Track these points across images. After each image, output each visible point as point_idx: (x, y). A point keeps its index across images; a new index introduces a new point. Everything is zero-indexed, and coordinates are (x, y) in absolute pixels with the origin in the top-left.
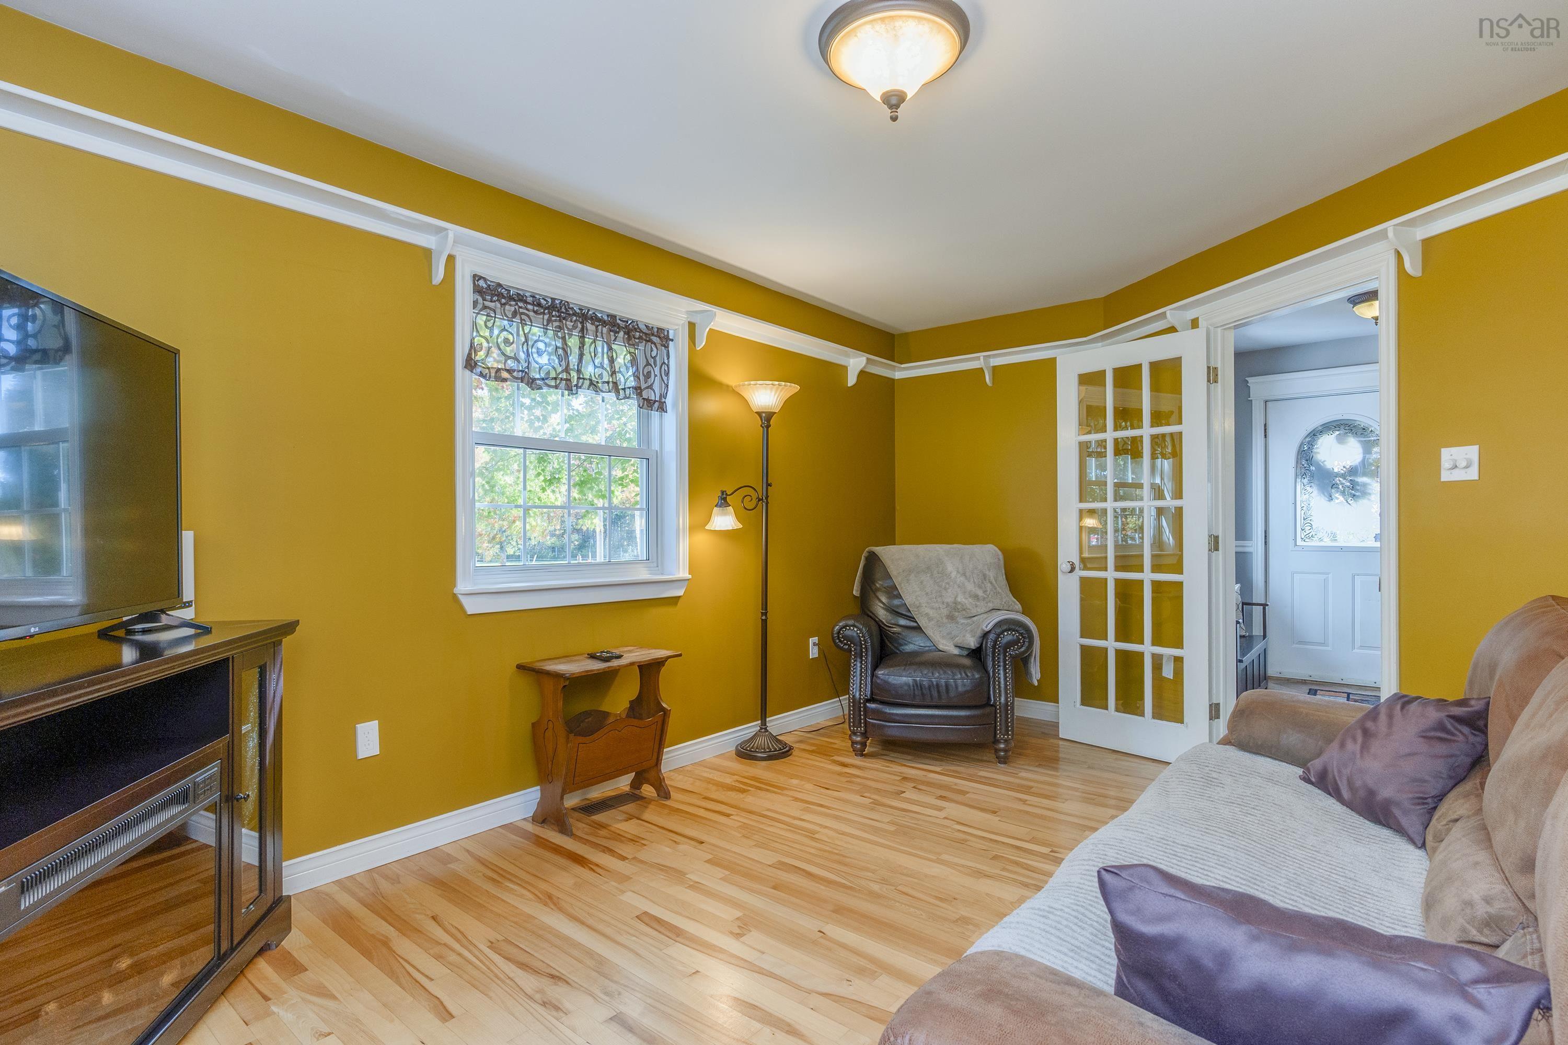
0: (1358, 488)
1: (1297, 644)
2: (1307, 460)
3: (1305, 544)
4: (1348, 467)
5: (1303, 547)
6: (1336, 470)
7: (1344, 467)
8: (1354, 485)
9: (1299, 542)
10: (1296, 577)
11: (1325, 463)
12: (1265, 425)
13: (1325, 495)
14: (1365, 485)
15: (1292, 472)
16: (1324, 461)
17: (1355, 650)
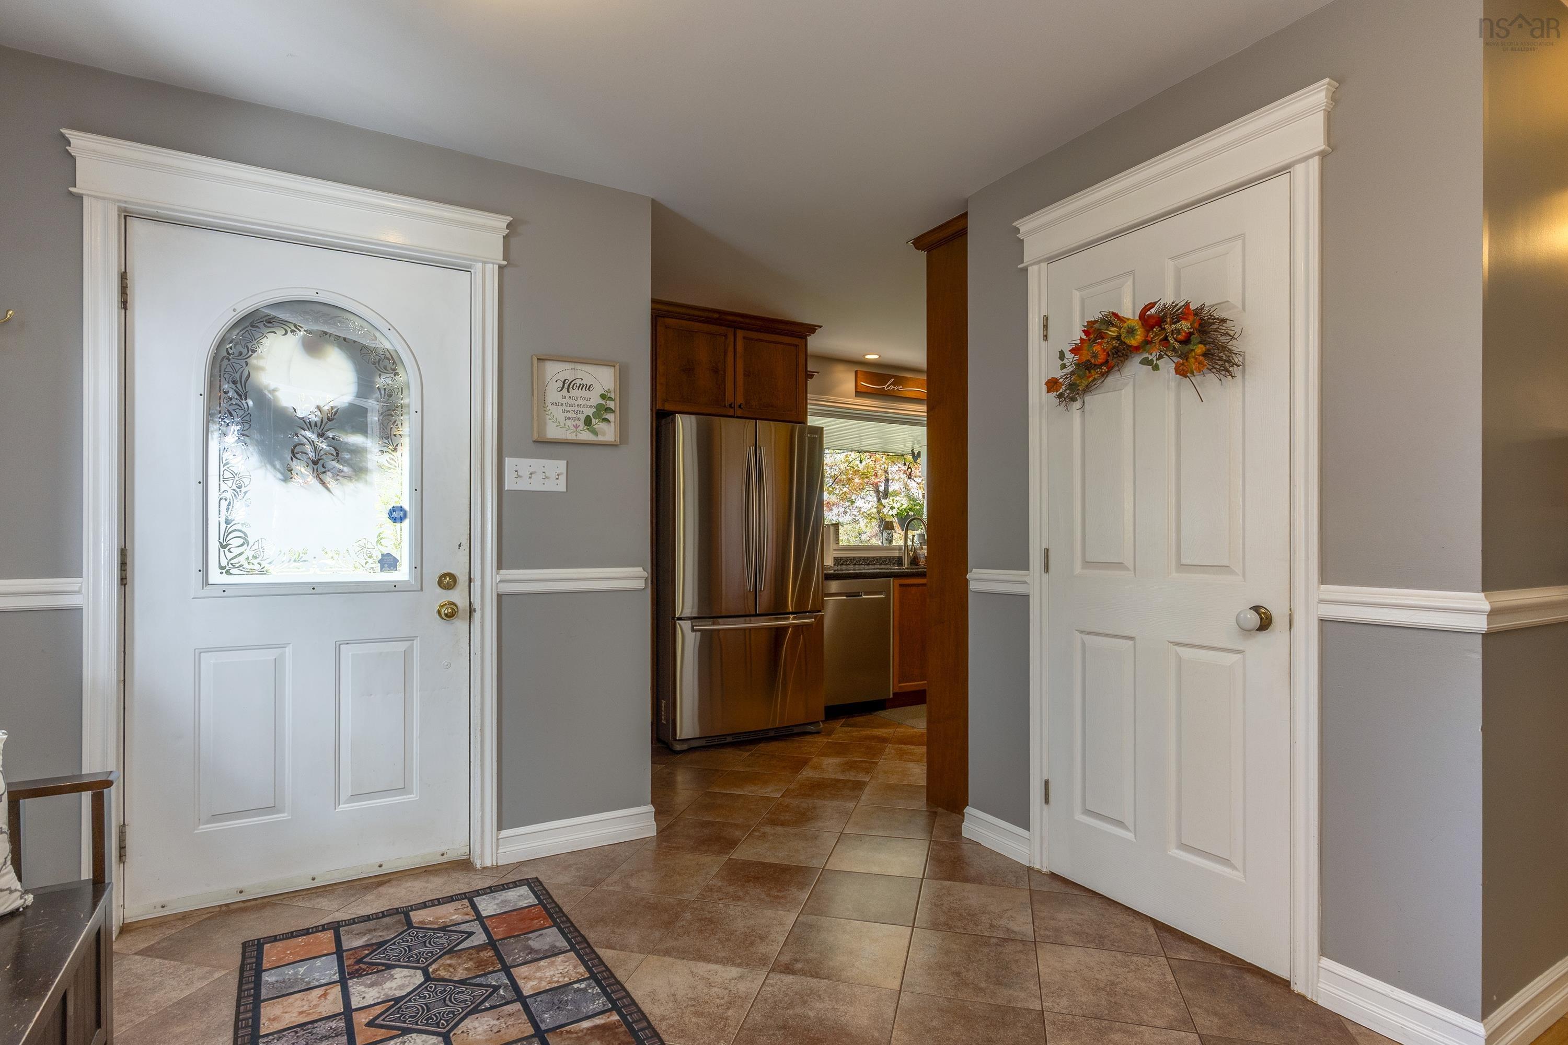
0: (347, 456)
1: (208, 822)
2: (234, 382)
3: (226, 579)
4: (326, 408)
5: (224, 588)
6: (300, 414)
7: (318, 408)
8: (338, 451)
9: (215, 576)
10: (208, 660)
11: (277, 393)
12: (123, 276)
13: (274, 467)
14: (358, 451)
15: (196, 406)
16: (274, 390)
17: (343, 807)
